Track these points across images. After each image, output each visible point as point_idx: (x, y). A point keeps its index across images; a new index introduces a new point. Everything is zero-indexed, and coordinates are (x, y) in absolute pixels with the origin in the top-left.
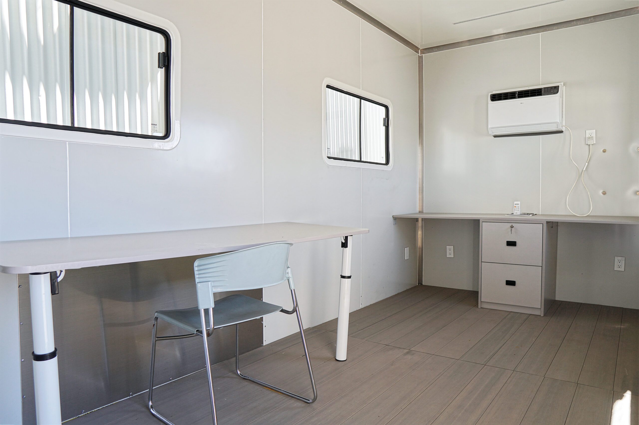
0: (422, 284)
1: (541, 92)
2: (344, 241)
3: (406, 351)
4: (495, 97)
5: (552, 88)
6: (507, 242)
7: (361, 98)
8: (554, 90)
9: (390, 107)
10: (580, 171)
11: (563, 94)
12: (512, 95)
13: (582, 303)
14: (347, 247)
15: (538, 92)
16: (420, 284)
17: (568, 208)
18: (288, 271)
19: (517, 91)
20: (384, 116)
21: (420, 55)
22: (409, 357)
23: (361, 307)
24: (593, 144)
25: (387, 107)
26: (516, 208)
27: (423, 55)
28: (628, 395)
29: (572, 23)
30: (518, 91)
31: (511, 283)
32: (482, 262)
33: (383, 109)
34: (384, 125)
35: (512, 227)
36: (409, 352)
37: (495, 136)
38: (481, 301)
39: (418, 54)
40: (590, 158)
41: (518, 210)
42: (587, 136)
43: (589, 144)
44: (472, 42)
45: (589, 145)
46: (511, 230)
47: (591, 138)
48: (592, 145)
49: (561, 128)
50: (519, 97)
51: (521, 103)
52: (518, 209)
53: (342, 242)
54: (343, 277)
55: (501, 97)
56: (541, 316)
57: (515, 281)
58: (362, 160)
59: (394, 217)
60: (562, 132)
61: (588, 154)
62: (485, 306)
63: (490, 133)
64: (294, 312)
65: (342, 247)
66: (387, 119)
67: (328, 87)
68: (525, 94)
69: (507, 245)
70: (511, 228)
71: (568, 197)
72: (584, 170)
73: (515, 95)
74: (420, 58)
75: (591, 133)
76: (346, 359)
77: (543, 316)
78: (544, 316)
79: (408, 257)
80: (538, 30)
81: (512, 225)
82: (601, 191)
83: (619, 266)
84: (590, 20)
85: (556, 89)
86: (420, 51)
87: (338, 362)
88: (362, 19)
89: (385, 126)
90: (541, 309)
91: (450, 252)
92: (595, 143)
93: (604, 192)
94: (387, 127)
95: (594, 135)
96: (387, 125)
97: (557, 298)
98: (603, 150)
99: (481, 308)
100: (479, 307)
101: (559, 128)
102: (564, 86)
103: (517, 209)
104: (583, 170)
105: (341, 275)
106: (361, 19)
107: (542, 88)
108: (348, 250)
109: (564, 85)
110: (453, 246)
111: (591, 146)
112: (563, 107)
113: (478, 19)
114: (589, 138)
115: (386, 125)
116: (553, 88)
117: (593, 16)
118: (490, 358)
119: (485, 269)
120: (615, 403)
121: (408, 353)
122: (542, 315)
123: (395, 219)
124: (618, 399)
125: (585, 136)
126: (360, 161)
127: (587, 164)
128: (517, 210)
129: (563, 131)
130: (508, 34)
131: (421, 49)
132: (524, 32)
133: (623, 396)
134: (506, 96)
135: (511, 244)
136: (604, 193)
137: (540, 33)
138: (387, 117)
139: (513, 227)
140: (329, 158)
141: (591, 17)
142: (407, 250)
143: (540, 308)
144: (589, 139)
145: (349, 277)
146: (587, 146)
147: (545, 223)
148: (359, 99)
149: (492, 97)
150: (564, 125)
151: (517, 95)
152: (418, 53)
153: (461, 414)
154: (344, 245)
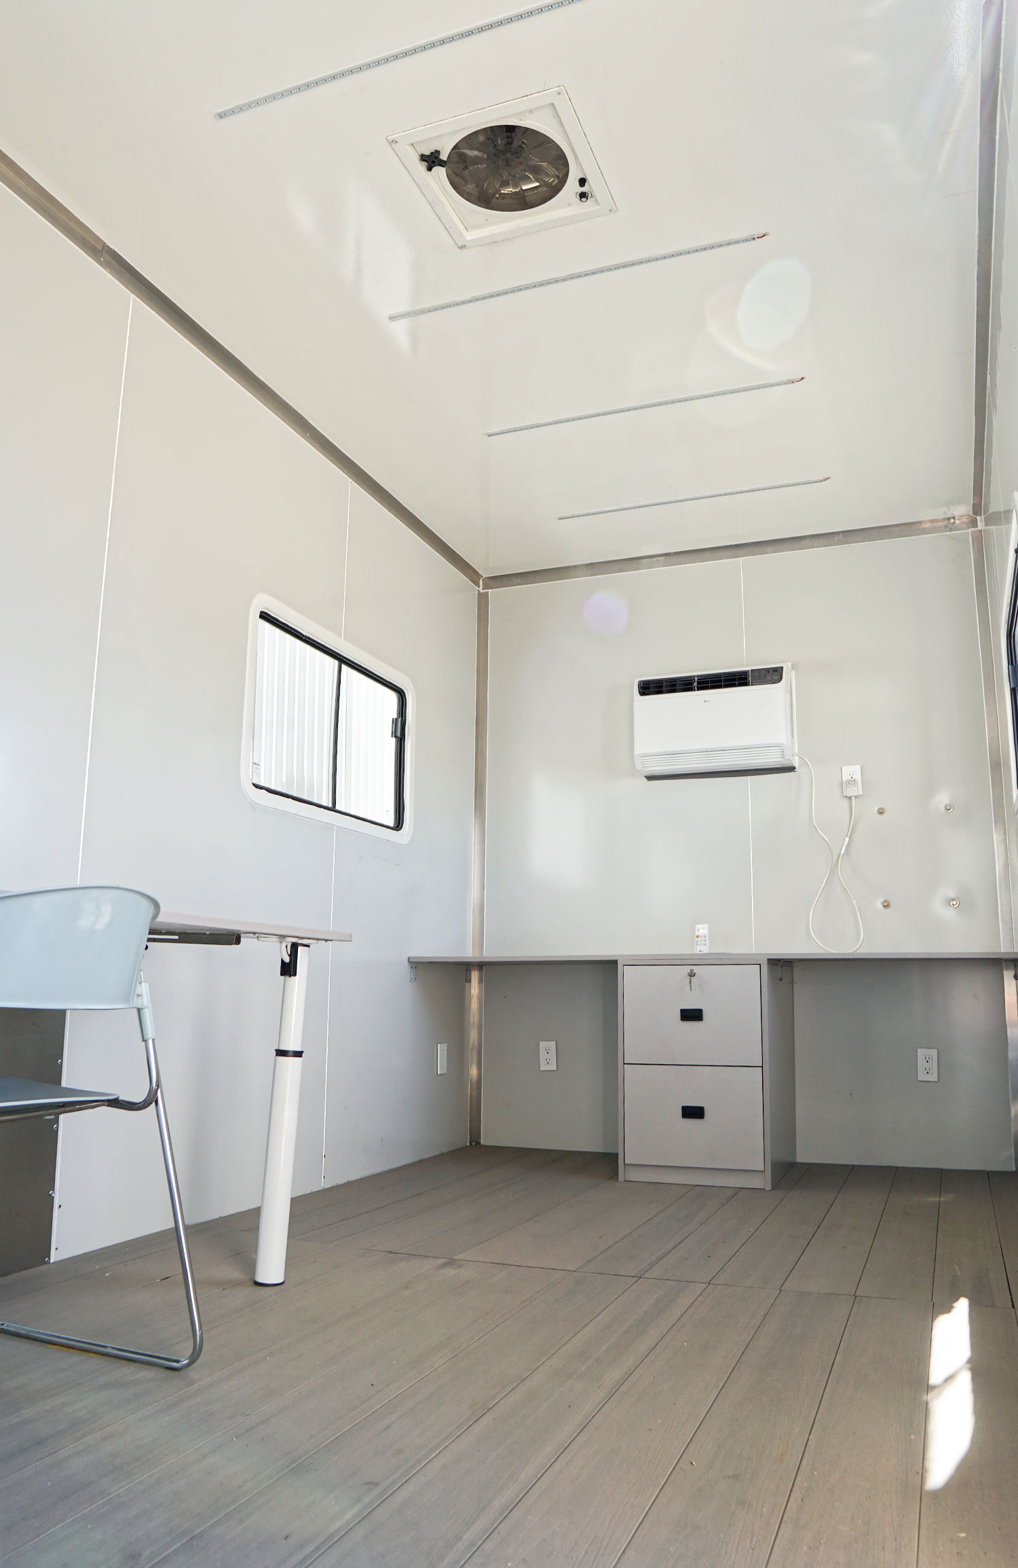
0: (478, 1143)
1: (746, 678)
2: (287, 960)
3: (440, 1261)
4: (648, 688)
5: (768, 671)
6: (682, 1011)
7: (342, 660)
8: (773, 675)
9: (407, 691)
10: (835, 857)
11: (791, 686)
12: (686, 684)
13: (854, 1166)
14: (295, 974)
15: (740, 679)
16: (474, 1144)
17: (814, 937)
18: (141, 989)
19: (694, 676)
20: (394, 714)
21: (481, 591)
22: (450, 1272)
23: (324, 1184)
24: (856, 794)
25: (401, 694)
26: (699, 938)
27: (490, 591)
28: (962, 1305)
29: (803, 542)
30: (698, 676)
31: (693, 1113)
32: (624, 1064)
33: (393, 697)
34: (394, 734)
35: (692, 975)
36: (451, 1263)
37: (650, 778)
38: (625, 1164)
39: (477, 588)
40: (853, 828)
41: (705, 944)
42: (844, 779)
43: (849, 795)
44: (595, 568)
45: (850, 798)
46: (690, 982)
47: (852, 782)
48: (856, 797)
49: (791, 758)
50: (699, 689)
51: (705, 701)
52: (703, 942)
53: (282, 960)
54: (281, 1053)
55: (662, 687)
56: (766, 1189)
57: (702, 1106)
58: (337, 808)
59: (411, 962)
60: (791, 769)
61: (848, 817)
62: (635, 1175)
63: (638, 768)
64: (151, 1104)
65: (282, 975)
66: (402, 720)
67: (264, 616)
68: (712, 682)
69: (682, 1020)
70: (689, 977)
71: (812, 911)
72: (842, 852)
73: (691, 684)
74: (483, 600)
75: (851, 771)
76: (282, 1281)
77: (770, 1189)
78: (772, 1190)
79: (446, 1068)
80: (739, 552)
81: (691, 970)
82: (882, 900)
83: (928, 1070)
84: (836, 538)
85: (776, 673)
86: (481, 581)
87: (261, 1287)
88: (353, 482)
89: (396, 737)
90: (763, 1172)
91: (548, 1056)
92: (861, 793)
93: (885, 901)
94: (401, 739)
95: (858, 777)
96: (401, 734)
97: (800, 1159)
98: (879, 809)
99: (625, 1181)
100: (619, 1180)
101: (786, 757)
102: (793, 672)
103: (701, 941)
104: (840, 854)
105: (276, 1050)
106: (351, 480)
107: (749, 671)
108: (297, 983)
109: (793, 668)
110: (554, 1042)
111: (853, 798)
112: (792, 714)
113: (612, 511)
114: (849, 782)
115: (399, 735)
116: (771, 671)
117: (843, 532)
118: (651, 1266)
119: (633, 1080)
120: (937, 1319)
121: (445, 1265)
122: (769, 1187)
123: (414, 968)
124: (943, 1313)
125: (840, 779)
126: (333, 809)
127: (847, 839)
128: (701, 944)
129: (795, 768)
130: (676, 556)
131: (484, 576)
132: (708, 555)
133: (953, 1307)
134: (672, 686)
135: (690, 1015)
136: (886, 905)
137: (741, 559)
138: (402, 717)
139: (694, 975)
140: (256, 786)
141: (838, 533)
142: (442, 1049)
143: (763, 1169)
144: (848, 785)
145: (298, 1054)
146: (846, 801)
147: (766, 961)
148: (337, 662)
149: (641, 688)
150: (796, 751)
151: (695, 684)
152: (479, 587)
153: (584, 1367)
154: (288, 969)
